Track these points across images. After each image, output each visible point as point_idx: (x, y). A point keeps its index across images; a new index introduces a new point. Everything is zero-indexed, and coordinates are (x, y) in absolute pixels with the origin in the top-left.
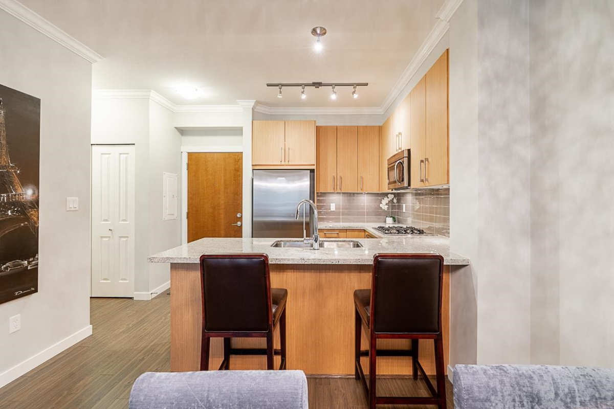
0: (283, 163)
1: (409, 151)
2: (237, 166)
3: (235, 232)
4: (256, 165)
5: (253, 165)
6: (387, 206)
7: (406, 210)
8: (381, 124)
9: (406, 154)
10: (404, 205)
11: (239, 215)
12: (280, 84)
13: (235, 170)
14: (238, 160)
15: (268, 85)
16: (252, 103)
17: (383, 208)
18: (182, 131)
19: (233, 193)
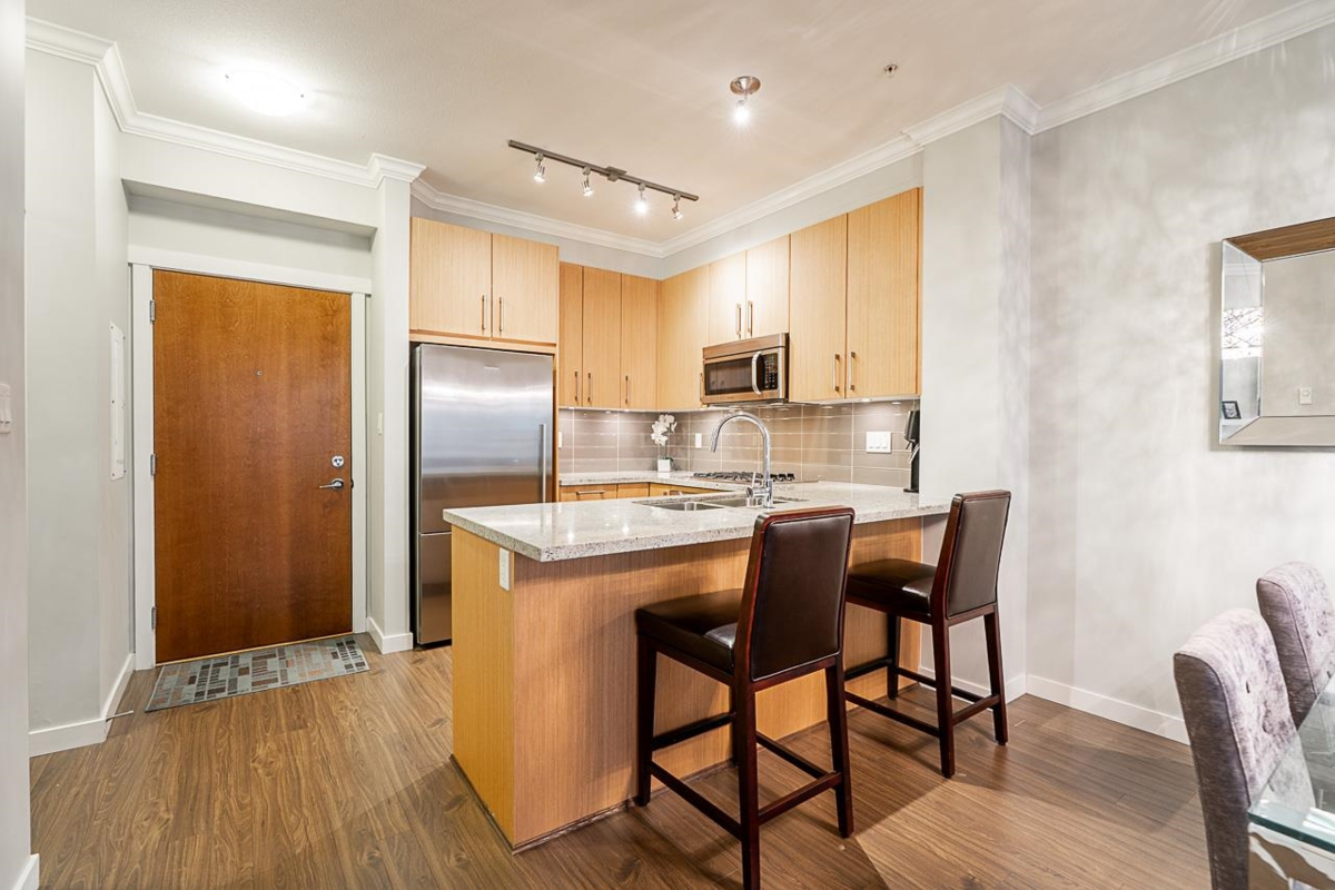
0: (487, 333)
1: (787, 336)
2: (329, 327)
3: (325, 506)
4: (419, 332)
5: (412, 331)
6: (665, 438)
7: (703, 444)
8: (661, 277)
9: (782, 342)
10: (698, 437)
11: (338, 461)
12: (541, 151)
13: (325, 338)
14: (335, 311)
15: (513, 145)
16: (415, 172)
17: (657, 441)
18: (138, 198)
19: (319, 402)
